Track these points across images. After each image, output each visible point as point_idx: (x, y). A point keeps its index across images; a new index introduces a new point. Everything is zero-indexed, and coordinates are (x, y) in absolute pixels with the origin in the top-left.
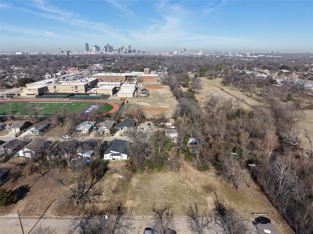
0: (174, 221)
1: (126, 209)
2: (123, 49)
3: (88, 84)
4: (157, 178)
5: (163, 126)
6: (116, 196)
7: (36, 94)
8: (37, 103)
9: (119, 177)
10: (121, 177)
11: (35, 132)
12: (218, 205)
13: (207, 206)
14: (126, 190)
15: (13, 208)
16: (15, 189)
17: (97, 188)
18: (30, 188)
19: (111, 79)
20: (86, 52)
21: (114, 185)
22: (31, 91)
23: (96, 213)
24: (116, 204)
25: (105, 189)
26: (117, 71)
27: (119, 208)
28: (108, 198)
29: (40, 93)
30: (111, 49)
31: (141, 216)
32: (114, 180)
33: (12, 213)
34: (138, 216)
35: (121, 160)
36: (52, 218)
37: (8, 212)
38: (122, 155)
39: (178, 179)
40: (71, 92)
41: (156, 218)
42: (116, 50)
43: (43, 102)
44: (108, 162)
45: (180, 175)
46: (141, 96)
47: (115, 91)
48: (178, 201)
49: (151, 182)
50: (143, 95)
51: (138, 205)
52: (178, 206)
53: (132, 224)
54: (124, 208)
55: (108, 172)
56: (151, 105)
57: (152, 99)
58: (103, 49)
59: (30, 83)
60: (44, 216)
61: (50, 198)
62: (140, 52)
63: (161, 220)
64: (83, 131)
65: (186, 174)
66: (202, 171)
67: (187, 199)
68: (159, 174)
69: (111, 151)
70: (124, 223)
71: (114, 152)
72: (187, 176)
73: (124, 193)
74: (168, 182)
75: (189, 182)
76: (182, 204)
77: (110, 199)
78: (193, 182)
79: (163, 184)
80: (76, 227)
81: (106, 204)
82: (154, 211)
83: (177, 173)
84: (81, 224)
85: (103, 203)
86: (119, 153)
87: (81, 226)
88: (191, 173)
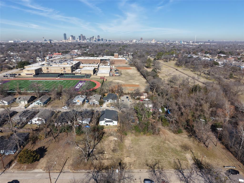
0: (164, 173)
2: (93, 38)
3: (73, 65)
4: (143, 140)
5: (139, 99)
6: (116, 154)
7: (34, 74)
8: (36, 81)
9: (114, 139)
10: (116, 139)
11: (40, 104)
12: (195, 161)
13: (188, 161)
14: (122, 149)
15: (37, 164)
16: (35, 149)
17: (99, 148)
18: (46, 148)
19: (90, 62)
20: (64, 40)
21: (112, 146)
22: (30, 72)
23: (103, 168)
24: (117, 160)
25: (106, 149)
26: (93, 55)
27: (120, 164)
28: (110, 156)
29: (36, 73)
30: (84, 38)
31: (139, 170)
32: (111, 141)
33: (38, 169)
34: (136, 170)
35: (113, 126)
36: (70, 172)
37: (34, 168)
38: (114, 121)
39: (160, 141)
40: (60, 72)
41: (150, 171)
42: (88, 39)
43: (40, 80)
44: (103, 127)
45: (161, 137)
46: (115, 76)
47: (95, 71)
48: (164, 157)
49: (140, 143)
50: (117, 74)
51: (135, 161)
52: (165, 162)
53: (133, 176)
54: (124, 164)
55: (105, 135)
56: (125, 82)
57: (124, 77)
58: (78, 38)
59: (28, 65)
60: (63, 171)
61: (64, 156)
62: (107, 41)
63: (155, 172)
64: (78, 103)
65: (165, 137)
66: (177, 134)
67: (171, 156)
68: (144, 137)
69: (105, 119)
70: (126, 176)
71: (107, 120)
72: (166, 138)
73: (121, 152)
74: (153, 143)
75: (169, 142)
76: (168, 160)
77: (111, 156)
78: (172, 143)
79: (149, 144)
80: (90, 179)
81: (109, 160)
82: (148, 166)
83: (158, 136)
84: (93, 176)
85: (107, 160)
86: (111, 120)
87: (93, 178)
88: (169, 135)
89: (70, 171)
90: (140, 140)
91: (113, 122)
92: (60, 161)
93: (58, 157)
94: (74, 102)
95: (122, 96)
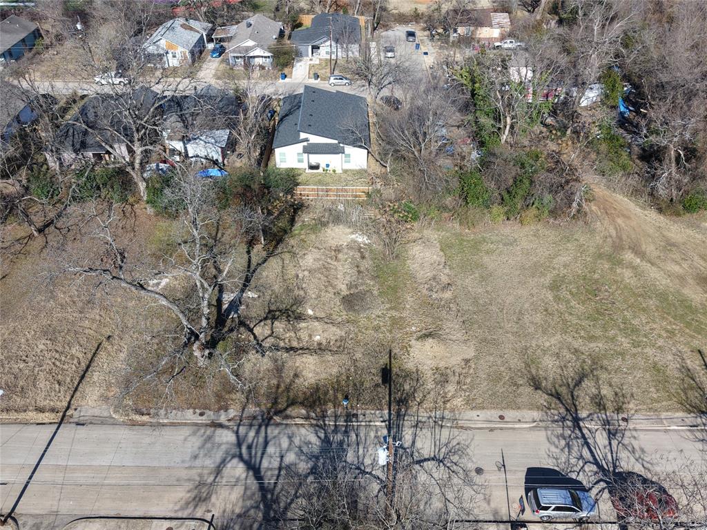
0: (634, 433)
1: (415, 376)
5: (467, 41)
9: (354, 241)
10: (362, 239)
14: (393, 294)
17: (276, 288)
23: (291, 394)
24: (372, 354)
25: (312, 293)
27: (386, 374)
28: (334, 333)
31: (493, 414)
32: (339, 251)
34: (478, 412)
35: (345, 171)
38: (349, 149)
39: (592, 250)
41: (554, 421)
44: (291, 179)
45: (592, 232)
48: (625, 342)
49: (486, 259)
51: (467, 361)
53: (460, 450)
54: (408, 375)
55: (305, 218)
60: (76, 414)
61: (87, 331)
63: (580, 429)
64: (170, 56)
65: (616, 229)
66: (678, 214)
67: (660, 336)
68: (509, 229)
69: (303, 136)
70: (425, 446)
71: (315, 139)
72: (624, 237)
73: (391, 308)
74: (555, 261)
75: (638, 260)
76: (647, 359)
77: (340, 333)
78: (658, 261)
79: (537, 269)
80: (223, 462)
81: (330, 358)
82: (537, 387)
83: (581, 223)
84: (239, 444)
85: (316, 357)
86: (336, 142)
87: (241, 457)
88: (634, 224)
89: (114, 416)
90: (485, 247)
91: (343, 153)
92: (63, 358)
93: (49, 333)
94: (152, 50)
95: (387, 27)
